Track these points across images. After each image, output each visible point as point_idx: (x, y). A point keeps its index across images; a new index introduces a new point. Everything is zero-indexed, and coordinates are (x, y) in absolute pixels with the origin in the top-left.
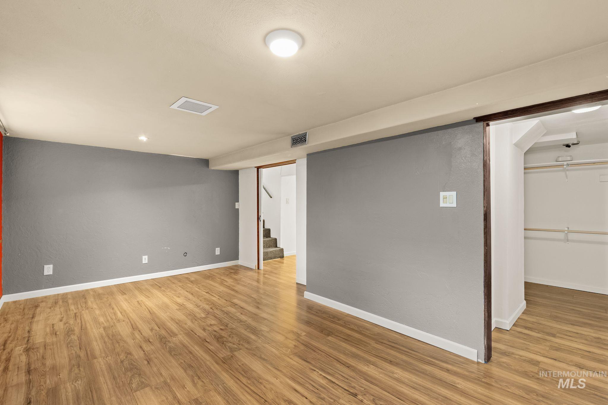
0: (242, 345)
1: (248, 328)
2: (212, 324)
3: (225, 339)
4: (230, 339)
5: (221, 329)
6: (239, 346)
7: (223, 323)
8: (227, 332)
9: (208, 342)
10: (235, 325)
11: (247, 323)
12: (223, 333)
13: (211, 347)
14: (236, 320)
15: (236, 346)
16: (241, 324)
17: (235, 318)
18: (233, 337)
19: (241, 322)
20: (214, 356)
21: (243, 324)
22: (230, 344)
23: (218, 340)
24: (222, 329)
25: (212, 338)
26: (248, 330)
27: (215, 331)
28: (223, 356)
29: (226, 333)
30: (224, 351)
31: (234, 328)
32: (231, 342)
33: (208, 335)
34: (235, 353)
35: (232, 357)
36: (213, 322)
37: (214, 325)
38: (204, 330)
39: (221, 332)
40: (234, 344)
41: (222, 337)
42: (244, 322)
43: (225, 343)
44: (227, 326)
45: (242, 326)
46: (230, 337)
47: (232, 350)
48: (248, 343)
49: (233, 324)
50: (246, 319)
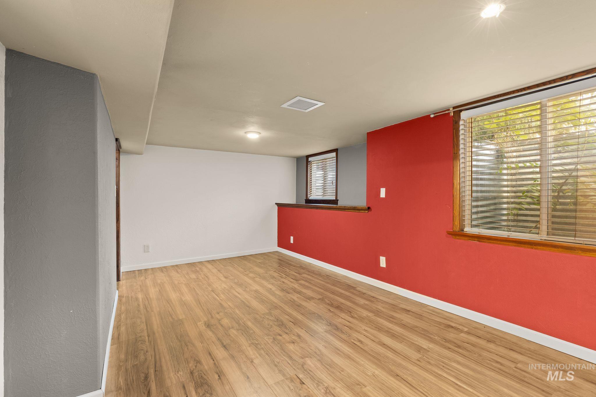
0: (261, 317)
1: (251, 334)
2: (292, 345)
3: (276, 323)
4: (271, 323)
5: (281, 336)
6: (264, 317)
7: (278, 344)
8: (274, 331)
9: (291, 322)
10: (265, 340)
11: (249, 342)
12: (277, 330)
13: (287, 317)
14: (263, 349)
15: (267, 317)
16: (257, 340)
17: (262, 352)
18: (268, 325)
19: (256, 343)
20: (283, 311)
21: (255, 341)
22: (272, 318)
23: (282, 323)
24: (279, 336)
25: (288, 326)
26: (252, 331)
27: (286, 333)
28: (277, 310)
29: (275, 329)
30: (276, 314)
31: (266, 335)
32: (271, 320)
33: (293, 329)
34: (268, 312)
35: (270, 310)
36: (291, 347)
37: (289, 342)
38: (299, 336)
39: (280, 332)
40: (268, 319)
41: (279, 326)
42: (252, 343)
43: (276, 320)
44: (274, 339)
45: (256, 337)
46: (271, 326)
47: (270, 314)
48: (255, 319)
49: (267, 341)
50: (249, 348)
